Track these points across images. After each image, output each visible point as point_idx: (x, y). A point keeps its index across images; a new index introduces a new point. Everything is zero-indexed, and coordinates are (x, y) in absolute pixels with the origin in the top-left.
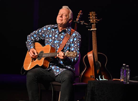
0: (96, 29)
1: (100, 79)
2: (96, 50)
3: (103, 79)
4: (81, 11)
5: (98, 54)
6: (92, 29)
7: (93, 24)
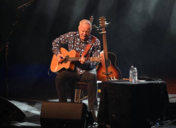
0: (106, 32)
1: (112, 80)
2: (106, 50)
3: (114, 79)
4: (92, 17)
5: (108, 54)
6: (102, 32)
7: (103, 27)
